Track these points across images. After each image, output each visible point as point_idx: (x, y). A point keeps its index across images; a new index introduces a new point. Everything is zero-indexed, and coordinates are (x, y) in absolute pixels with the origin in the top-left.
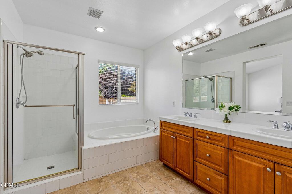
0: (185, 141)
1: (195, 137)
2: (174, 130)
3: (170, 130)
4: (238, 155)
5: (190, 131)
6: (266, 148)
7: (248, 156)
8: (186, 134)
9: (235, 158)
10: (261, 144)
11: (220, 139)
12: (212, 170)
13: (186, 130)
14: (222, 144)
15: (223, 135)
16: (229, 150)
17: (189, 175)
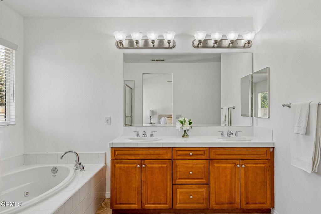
0: (160, 166)
1: (175, 157)
2: (141, 156)
3: (133, 157)
4: (218, 163)
5: (167, 152)
6: (235, 151)
7: (224, 160)
8: (161, 157)
9: (215, 166)
10: (232, 149)
11: (202, 153)
12: (194, 186)
13: (161, 152)
14: (203, 157)
15: (204, 148)
16: (210, 160)
17: (166, 205)
